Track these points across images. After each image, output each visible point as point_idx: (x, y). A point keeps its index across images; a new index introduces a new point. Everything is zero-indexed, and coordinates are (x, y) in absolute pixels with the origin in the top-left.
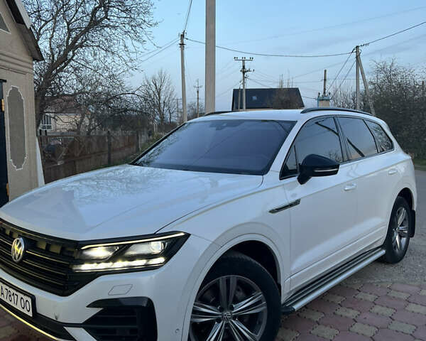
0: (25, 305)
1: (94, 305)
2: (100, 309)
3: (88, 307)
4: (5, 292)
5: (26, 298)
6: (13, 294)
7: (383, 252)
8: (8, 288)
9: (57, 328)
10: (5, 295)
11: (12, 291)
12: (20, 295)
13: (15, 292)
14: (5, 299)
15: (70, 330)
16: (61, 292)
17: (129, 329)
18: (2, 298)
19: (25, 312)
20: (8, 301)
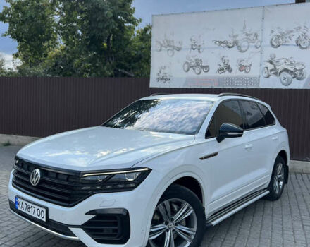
0: (41, 213)
1: (89, 213)
2: (93, 216)
3: (86, 214)
4: (25, 206)
5: (41, 209)
6: (31, 207)
7: (268, 192)
8: (27, 203)
9: (65, 229)
10: (25, 208)
11: (31, 205)
12: (37, 207)
13: (33, 205)
14: (24, 211)
15: (72, 230)
16: (67, 204)
17: (113, 229)
18: (22, 210)
19: (40, 218)
20: (27, 212)
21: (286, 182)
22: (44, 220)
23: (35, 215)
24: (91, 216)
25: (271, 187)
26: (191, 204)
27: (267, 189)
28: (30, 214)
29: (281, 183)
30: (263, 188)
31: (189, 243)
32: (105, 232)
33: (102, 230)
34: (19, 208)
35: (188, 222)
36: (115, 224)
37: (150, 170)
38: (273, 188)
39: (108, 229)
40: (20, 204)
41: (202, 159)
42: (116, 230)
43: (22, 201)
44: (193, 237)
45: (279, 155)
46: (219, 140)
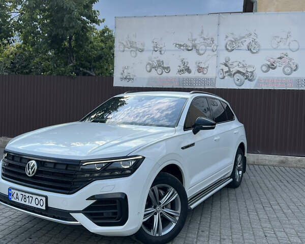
0: (39, 202)
1: (91, 198)
2: (95, 201)
3: (87, 200)
4: (20, 196)
5: (39, 198)
6: (28, 197)
7: (231, 180)
8: (24, 194)
9: (66, 215)
10: (20, 199)
11: (27, 195)
12: (34, 197)
13: (30, 195)
14: (20, 202)
15: (74, 215)
16: (68, 192)
17: (112, 212)
18: (17, 201)
19: (39, 206)
20: (23, 202)
21: (244, 171)
22: (44, 208)
23: (33, 205)
24: (92, 202)
25: (233, 175)
26: (176, 189)
27: (230, 177)
28: (27, 203)
29: (241, 172)
30: (227, 176)
31: (174, 225)
32: (105, 215)
33: (102, 214)
34: (13, 199)
35: (173, 205)
36: (115, 208)
37: (144, 158)
38: (235, 176)
39: (107, 213)
40: (15, 195)
41: (183, 148)
42: (115, 213)
43: (16, 192)
44: (177, 218)
45: (239, 147)
46: (195, 132)
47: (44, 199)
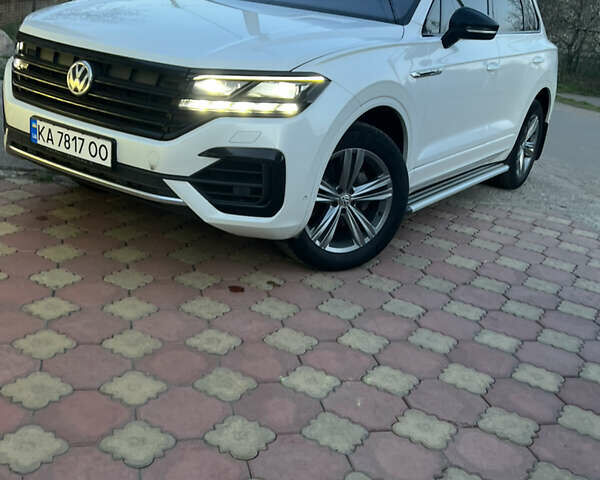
0: (98, 151)
1: (209, 153)
3: (200, 155)
4: (56, 137)
5: (99, 142)
6: (75, 138)
7: (507, 168)
8: (65, 131)
9: (155, 181)
10: (56, 141)
11: (72, 134)
12: (88, 139)
13: (78, 135)
14: (55, 147)
15: (171, 183)
16: (160, 135)
17: (251, 188)
18: (49, 145)
19: (97, 160)
20: (62, 149)
21: (537, 155)
22: (108, 163)
23: (85, 155)
24: (211, 161)
27: (504, 162)
28: (71, 152)
32: (236, 192)
33: (230, 189)
34: (40, 142)
36: (258, 178)
39: (241, 187)
40: (45, 134)
42: (257, 191)
43: (49, 126)
45: (537, 97)
47: (109, 145)
